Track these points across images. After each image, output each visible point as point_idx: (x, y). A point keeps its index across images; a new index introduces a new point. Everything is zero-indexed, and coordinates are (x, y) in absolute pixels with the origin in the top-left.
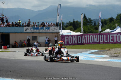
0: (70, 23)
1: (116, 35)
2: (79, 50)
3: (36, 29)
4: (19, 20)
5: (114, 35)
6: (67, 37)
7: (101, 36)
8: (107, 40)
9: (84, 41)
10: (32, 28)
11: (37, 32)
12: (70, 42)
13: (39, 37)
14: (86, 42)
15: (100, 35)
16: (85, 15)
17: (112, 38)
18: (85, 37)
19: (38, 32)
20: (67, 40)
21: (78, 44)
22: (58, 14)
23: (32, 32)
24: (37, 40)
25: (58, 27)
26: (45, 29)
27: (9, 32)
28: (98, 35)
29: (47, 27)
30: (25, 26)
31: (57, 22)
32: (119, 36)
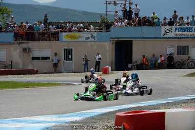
3: (186, 30)
4: (154, 14)
10: (178, 28)
11: (188, 38)
13: (193, 47)
19: (192, 38)
23: (178, 38)
24: (188, 54)
27: (131, 38)
30: (164, 24)
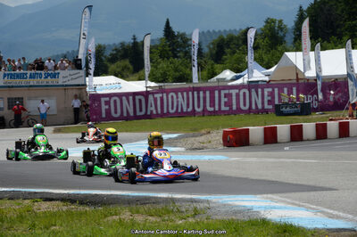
0: (124, 49)
2: (136, 134)
3: (18, 76)
5: (231, 91)
6: (107, 99)
7: (198, 94)
8: (214, 106)
9: (153, 108)
10: (8, 75)
11: (23, 86)
12: (116, 113)
13: (30, 99)
14: (159, 112)
15: (195, 93)
16: (168, 23)
17: (226, 100)
18: (155, 100)
19: (26, 86)
20: (107, 107)
21: (136, 117)
22: (84, 34)
23: (9, 87)
25: (82, 72)
26: (43, 76)
28: (190, 93)
29: (50, 72)
31: (79, 57)
32: (244, 93)
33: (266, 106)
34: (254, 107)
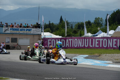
1: (102, 39)
3: (16, 30)
5: (100, 40)
6: (50, 40)
7: (87, 40)
8: (93, 45)
9: (68, 45)
11: (17, 34)
12: (53, 45)
14: (70, 46)
15: (85, 39)
17: (98, 43)
18: (69, 41)
19: (19, 34)
20: (50, 43)
24: (17, 42)
25: (40, 29)
26: (25, 30)
28: (83, 39)
29: (28, 29)
32: (105, 41)
33: (114, 46)
34: (109, 46)
